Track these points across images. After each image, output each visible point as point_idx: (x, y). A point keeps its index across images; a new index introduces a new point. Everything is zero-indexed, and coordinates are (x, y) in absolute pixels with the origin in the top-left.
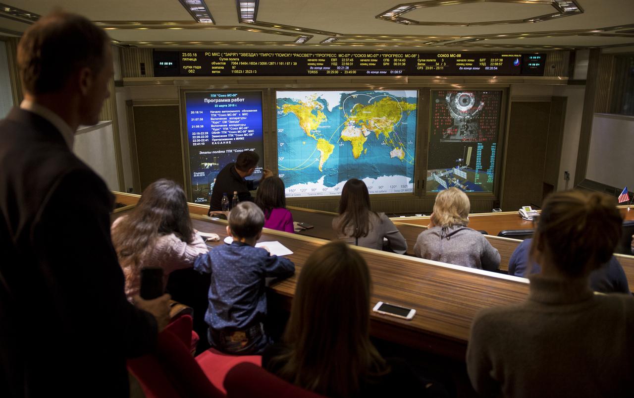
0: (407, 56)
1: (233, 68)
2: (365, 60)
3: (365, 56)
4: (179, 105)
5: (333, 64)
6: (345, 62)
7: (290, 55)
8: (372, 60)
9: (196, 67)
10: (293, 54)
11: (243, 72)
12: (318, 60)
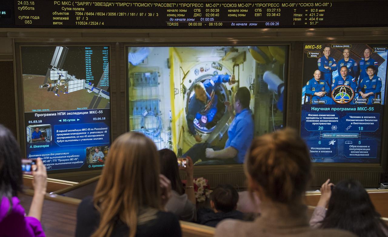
0: (284, 5)
1: (77, 19)
2: (234, 11)
4: (13, 60)
5: (196, 15)
6: (210, 13)
7: (150, 5)
8: (241, 11)
9: (33, 17)
10: (154, 4)
11: (88, 23)
12: (179, 11)
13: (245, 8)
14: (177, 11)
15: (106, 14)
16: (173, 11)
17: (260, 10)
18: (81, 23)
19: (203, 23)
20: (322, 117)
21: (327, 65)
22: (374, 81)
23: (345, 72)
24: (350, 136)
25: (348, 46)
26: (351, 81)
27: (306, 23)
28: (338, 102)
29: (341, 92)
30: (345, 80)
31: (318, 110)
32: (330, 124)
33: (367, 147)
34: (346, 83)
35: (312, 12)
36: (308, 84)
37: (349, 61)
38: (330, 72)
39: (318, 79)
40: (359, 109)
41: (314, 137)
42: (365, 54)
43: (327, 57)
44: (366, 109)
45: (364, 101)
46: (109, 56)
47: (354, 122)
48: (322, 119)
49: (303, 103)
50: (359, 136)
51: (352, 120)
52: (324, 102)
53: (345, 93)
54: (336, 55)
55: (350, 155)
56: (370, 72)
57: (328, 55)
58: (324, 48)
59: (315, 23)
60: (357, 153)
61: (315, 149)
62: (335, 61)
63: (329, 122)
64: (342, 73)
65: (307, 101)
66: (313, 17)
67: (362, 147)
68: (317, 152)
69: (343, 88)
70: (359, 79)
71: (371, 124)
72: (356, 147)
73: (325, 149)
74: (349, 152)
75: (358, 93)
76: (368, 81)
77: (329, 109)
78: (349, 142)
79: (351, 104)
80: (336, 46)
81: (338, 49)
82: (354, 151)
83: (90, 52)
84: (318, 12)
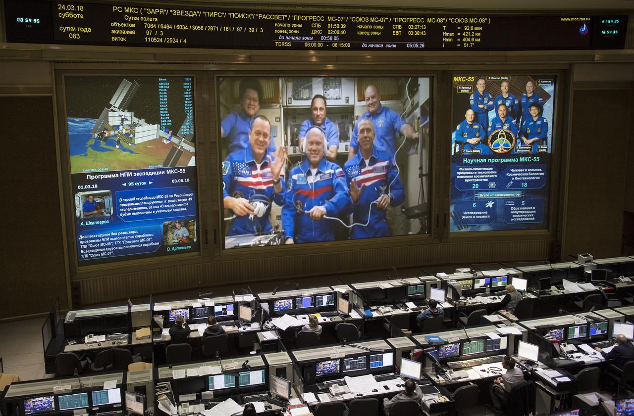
0: (430, 21)
1: (148, 33)
2: (365, 27)
4: (51, 94)
5: (314, 32)
6: (334, 29)
7: (252, 17)
8: (375, 27)
9: (82, 30)
10: (257, 15)
11: (163, 40)
12: (291, 25)
13: (379, 24)
14: (288, 25)
15: (189, 27)
16: (283, 25)
17: (400, 27)
18: (154, 40)
19: (325, 43)
20: (477, 171)
21: (482, 103)
22: (539, 122)
23: (504, 112)
24: (511, 195)
25: (507, 78)
26: (511, 124)
27: (459, 45)
28: (497, 151)
29: (500, 138)
30: (504, 122)
31: (472, 162)
32: (487, 180)
33: (531, 208)
34: (506, 126)
35: (467, 31)
36: (458, 128)
37: (508, 98)
38: (485, 111)
39: (471, 122)
40: (522, 159)
41: (467, 198)
42: (527, 88)
43: (481, 93)
44: (530, 159)
45: (528, 149)
46: (193, 91)
47: (516, 176)
48: (477, 174)
49: (453, 154)
50: (522, 194)
51: (514, 175)
52: (479, 151)
53: (505, 139)
54: (492, 89)
55: (512, 220)
56: (534, 111)
57: (483, 90)
58: (477, 80)
59: (470, 45)
60: (520, 218)
61: (468, 213)
62: (491, 97)
63: (486, 178)
64: (500, 113)
65: (457, 150)
66: (468, 37)
67: (526, 208)
68: (471, 217)
69: (502, 132)
70: (521, 120)
71: (537, 178)
72: (518, 209)
73: (481, 213)
74: (511, 216)
75: (521, 139)
76: (532, 123)
77: (485, 160)
78: (511, 204)
79: (512, 153)
80: (492, 78)
81: (495, 81)
82: (516, 214)
83: (166, 85)
84: (474, 30)
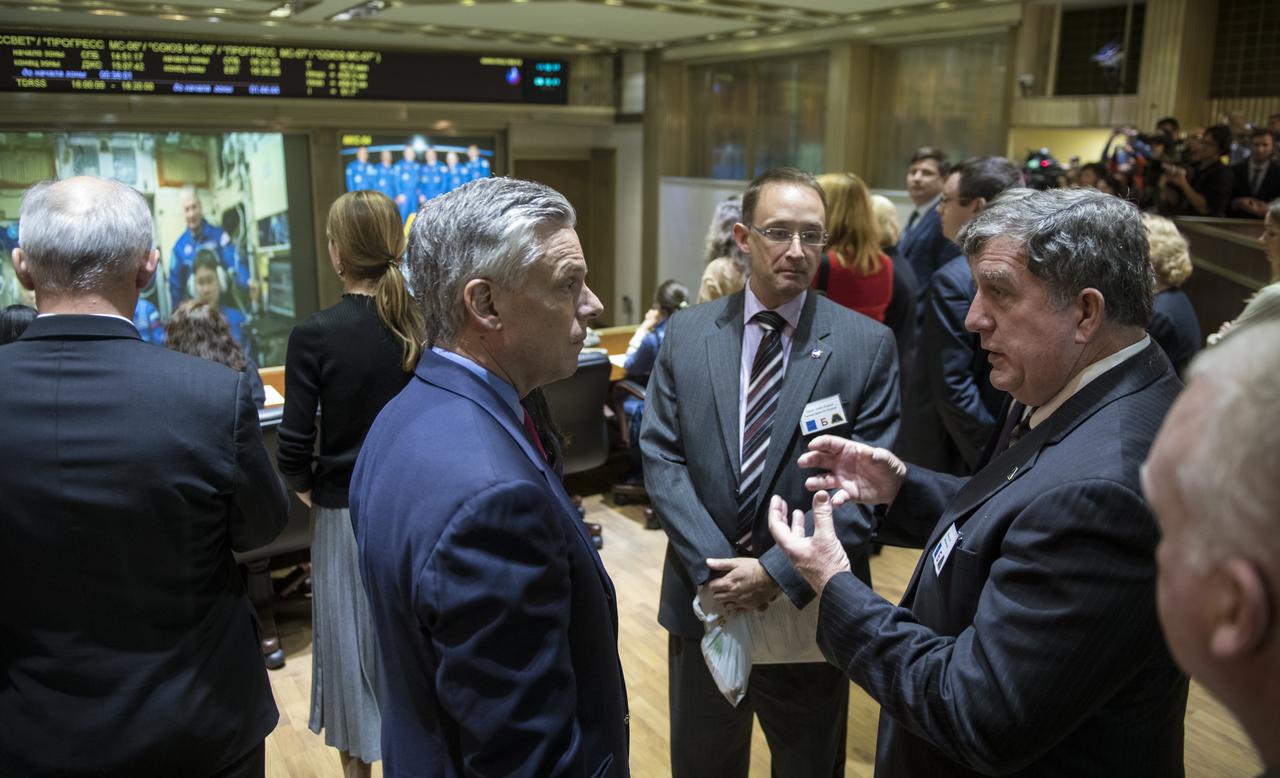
0: (285, 53)
2: (179, 60)
3: (178, 48)
5: (87, 65)
6: (122, 62)
8: (194, 60)
12: (44, 54)
13: (201, 55)
14: (38, 53)
16: (29, 53)
17: (236, 61)
19: (108, 83)
27: (333, 92)
59: (350, 92)
84: (356, 70)
